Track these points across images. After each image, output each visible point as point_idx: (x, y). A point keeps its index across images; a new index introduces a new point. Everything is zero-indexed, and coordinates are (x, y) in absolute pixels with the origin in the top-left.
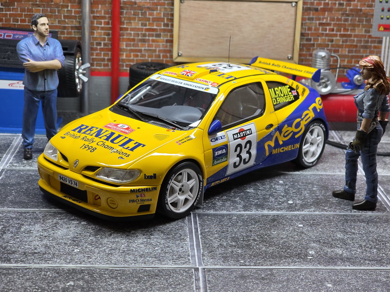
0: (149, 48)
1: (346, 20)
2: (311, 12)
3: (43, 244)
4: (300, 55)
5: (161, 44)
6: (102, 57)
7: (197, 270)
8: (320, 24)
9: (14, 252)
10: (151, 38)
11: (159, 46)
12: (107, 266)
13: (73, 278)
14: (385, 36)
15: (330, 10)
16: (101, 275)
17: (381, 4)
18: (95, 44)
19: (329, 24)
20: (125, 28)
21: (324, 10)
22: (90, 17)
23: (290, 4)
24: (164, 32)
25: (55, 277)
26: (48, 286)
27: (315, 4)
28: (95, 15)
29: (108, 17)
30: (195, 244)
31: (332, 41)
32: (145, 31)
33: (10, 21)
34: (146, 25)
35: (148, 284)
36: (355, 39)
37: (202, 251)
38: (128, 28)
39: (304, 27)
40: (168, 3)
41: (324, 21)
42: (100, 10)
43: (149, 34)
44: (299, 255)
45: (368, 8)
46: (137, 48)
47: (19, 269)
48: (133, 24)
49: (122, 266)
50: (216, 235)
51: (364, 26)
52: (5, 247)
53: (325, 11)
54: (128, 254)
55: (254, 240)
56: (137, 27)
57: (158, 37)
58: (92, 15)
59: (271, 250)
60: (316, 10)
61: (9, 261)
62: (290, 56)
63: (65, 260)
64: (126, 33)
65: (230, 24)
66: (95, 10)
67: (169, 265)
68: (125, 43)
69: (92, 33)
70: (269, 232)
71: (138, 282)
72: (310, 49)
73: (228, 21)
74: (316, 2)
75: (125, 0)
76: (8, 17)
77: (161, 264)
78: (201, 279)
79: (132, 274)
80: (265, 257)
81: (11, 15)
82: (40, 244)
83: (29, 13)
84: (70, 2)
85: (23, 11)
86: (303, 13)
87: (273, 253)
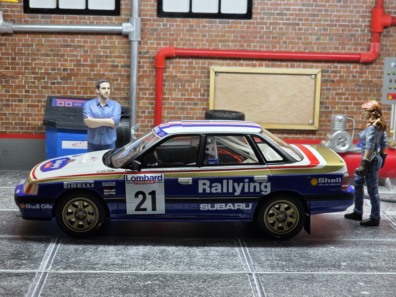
0: (188, 115)
1: (359, 90)
2: (329, 84)
3: (120, 259)
4: (320, 121)
5: (198, 111)
6: (146, 124)
7: (251, 274)
8: (337, 94)
9: (96, 264)
10: (189, 107)
11: (196, 113)
12: (176, 272)
13: (150, 279)
14: (393, 104)
15: (345, 81)
16: (172, 278)
17: (388, 76)
18: (140, 112)
19: (344, 94)
20: (166, 98)
21: (339, 82)
22: (137, 89)
23: (310, 77)
24: (200, 101)
25: (135, 279)
26: (131, 284)
27: (332, 77)
28: (141, 87)
29: (153, 89)
30: (246, 258)
31: (347, 108)
32: (184, 100)
33: (67, 93)
34: (185, 95)
35: (212, 283)
37: (252, 263)
38: (169, 98)
39: (322, 96)
40: (204, 76)
41: (340, 91)
42: (145, 82)
43: (187, 103)
44: (334, 266)
45: (378, 80)
46: (177, 116)
47: (104, 274)
48: (173, 95)
49: (189, 272)
50: (263, 253)
51: (374, 95)
52: (88, 261)
53: (341, 83)
54: (191, 265)
55: (295, 256)
56: (177, 97)
57: (196, 105)
58: (138, 87)
59: (310, 262)
60: (333, 81)
61: (94, 269)
62: (311, 122)
63: (141, 268)
64: (168, 102)
65: (258, 93)
66: (141, 83)
67: (228, 272)
68: (166, 111)
69: (138, 103)
70: (306, 251)
71: (204, 282)
72: (328, 116)
73: (257, 91)
74: (332, 75)
75: (167, 74)
76: (66, 90)
77: (220, 271)
78: (255, 280)
79: (198, 277)
80: (306, 267)
81: (68, 88)
82: (117, 259)
83: (84, 86)
84: (120, 75)
85: (79, 85)
86: (321, 84)
87: (312, 264)
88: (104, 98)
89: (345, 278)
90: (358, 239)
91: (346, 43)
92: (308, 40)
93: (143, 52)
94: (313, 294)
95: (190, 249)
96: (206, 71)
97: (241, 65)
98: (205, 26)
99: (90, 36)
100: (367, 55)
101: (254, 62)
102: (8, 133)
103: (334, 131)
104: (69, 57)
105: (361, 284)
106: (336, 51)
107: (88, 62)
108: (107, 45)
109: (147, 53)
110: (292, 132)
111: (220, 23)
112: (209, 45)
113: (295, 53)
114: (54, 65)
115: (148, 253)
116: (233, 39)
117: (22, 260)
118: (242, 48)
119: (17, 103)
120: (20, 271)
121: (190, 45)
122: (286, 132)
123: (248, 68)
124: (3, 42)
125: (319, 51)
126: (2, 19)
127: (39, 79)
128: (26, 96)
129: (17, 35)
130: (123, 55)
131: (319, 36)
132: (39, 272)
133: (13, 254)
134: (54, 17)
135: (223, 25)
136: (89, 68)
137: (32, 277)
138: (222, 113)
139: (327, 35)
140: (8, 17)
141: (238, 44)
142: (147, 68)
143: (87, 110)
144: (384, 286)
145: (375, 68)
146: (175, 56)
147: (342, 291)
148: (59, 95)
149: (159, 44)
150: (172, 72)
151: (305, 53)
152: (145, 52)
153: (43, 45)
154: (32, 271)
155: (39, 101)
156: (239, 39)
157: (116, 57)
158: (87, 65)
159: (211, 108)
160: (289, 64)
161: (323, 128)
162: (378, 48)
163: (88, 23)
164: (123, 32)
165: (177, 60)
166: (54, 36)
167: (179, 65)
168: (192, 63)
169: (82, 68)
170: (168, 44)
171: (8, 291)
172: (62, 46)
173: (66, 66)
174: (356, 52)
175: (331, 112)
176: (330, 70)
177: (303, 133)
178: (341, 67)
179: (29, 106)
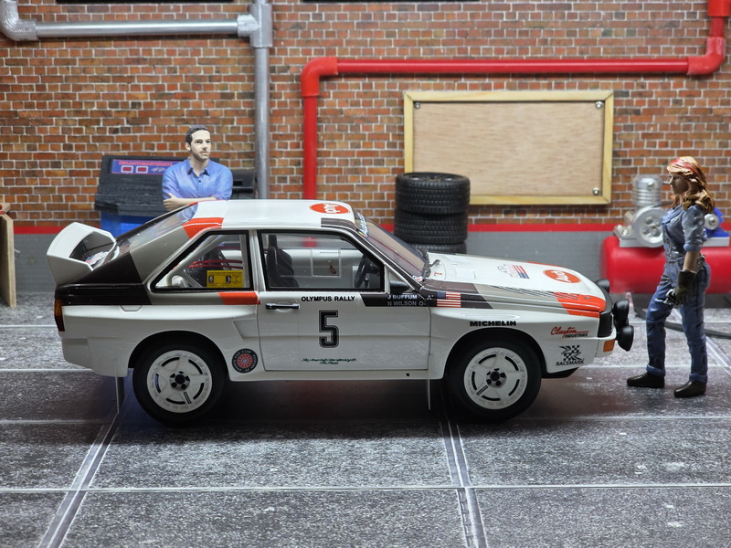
0: (365, 183)
1: (687, 128)
2: (629, 117)
3: (221, 463)
4: (613, 188)
5: (385, 176)
7: (462, 490)
8: (645, 136)
9: (177, 473)
10: (367, 167)
11: (381, 179)
12: (323, 487)
13: (272, 503)
15: (660, 112)
16: (314, 499)
18: (276, 179)
19: (658, 136)
20: (324, 152)
21: (649, 112)
22: (268, 136)
23: (593, 105)
24: (388, 157)
25: (244, 502)
26: (236, 512)
27: (635, 103)
28: (277, 132)
29: (298, 136)
30: (456, 459)
32: (358, 156)
33: (141, 147)
34: (358, 146)
35: (388, 509)
36: (705, 158)
37: (468, 468)
38: (329, 152)
39: (617, 141)
40: (393, 110)
41: (651, 131)
42: (284, 124)
43: (364, 161)
44: (621, 471)
45: (723, 107)
46: (345, 184)
47: (190, 494)
48: (337, 145)
49: (346, 487)
50: (490, 448)
51: (717, 136)
52: (164, 468)
53: (652, 114)
54: (353, 473)
55: (550, 453)
56: (345, 149)
57: (380, 165)
58: (271, 133)
59: (576, 464)
60: (637, 112)
61: (173, 483)
62: (597, 189)
63: (258, 481)
64: (327, 160)
65: (495, 139)
66: (277, 125)
67: (418, 485)
68: (325, 176)
69: (271, 162)
70: (572, 443)
71: (372, 506)
72: (629, 177)
73: (493, 135)
74: (635, 99)
75: (325, 107)
76: (139, 142)
77: (406, 484)
78: (469, 501)
79: (362, 496)
80: (568, 473)
81: (142, 138)
82: (217, 462)
83: (171, 134)
84: (237, 113)
85: (161, 132)
86: (615, 118)
87: (580, 468)
88: (199, 160)
89: (640, 495)
90: (673, 417)
91: (660, 39)
92: (588, 36)
93: (279, 67)
94: (574, 527)
95: (354, 442)
96: (397, 99)
97: (462, 87)
98: (393, 16)
99: (180, 42)
100: (701, 60)
101: (487, 81)
102: (36, 224)
103: (639, 207)
104: (142, 81)
105: (669, 506)
106: (642, 55)
107: (176, 89)
108: (211, 57)
109: (286, 69)
110: (562, 209)
111: (420, 8)
112: (402, 52)
113: (563, 61)
114: (114, 97)
115: (276, 450)
116: (444, 38)
117: (43, 467)
118: (462, 55)
119: (50, 169)
120: (37, 489)
121: (365, 52)
122: (550, 210)
123: (475, 92)
124: (21, 57)
125: (609, 56)
126: (17, 14)
127: (88, 123)
128: (65, 156)
129: (45, 44)
130: (241, 74)
131: (608, 28)
132: (70, 492)
133: (28, 456)
134: (113, 9)
135: (426, 12)
136: (179, 101)
137: (56, 502)
138: (428, 178)
139: (625, 25)
140: (29, 12)
141: (456, 47)
142: (286, 96)
143: (169, 183)
144: (712, 511)
145: (716, 85)
146: (337, 73)
147: (630, 522)
148: (126, 152)
149: (307, 52)
150: (334, 104)
151: (583, 61)
152: (282, 67)
153: (93, 60)
154: (58, 489)
155: (91, 165)
156: (457, 38)
157: (228, 79)
158: (175, 96)
159: (408, 169)
160: (553, 82)
161: (620, 200)
162: (722, 47)
163: (175, 17)
164: (239, 32)
165: (343, 81)
166: (113, 42)
167: (345, 91)
168: (370, 86)
169: (166, 101)
170: (325, 52)
171: (11, 529)
172: (129, 61)
173: (137, 98)
174: (680, 55)
175: (635, 170)
176: (630, 91)
177: (583, 212)
178: (652, 86)
179: (72, 173)
